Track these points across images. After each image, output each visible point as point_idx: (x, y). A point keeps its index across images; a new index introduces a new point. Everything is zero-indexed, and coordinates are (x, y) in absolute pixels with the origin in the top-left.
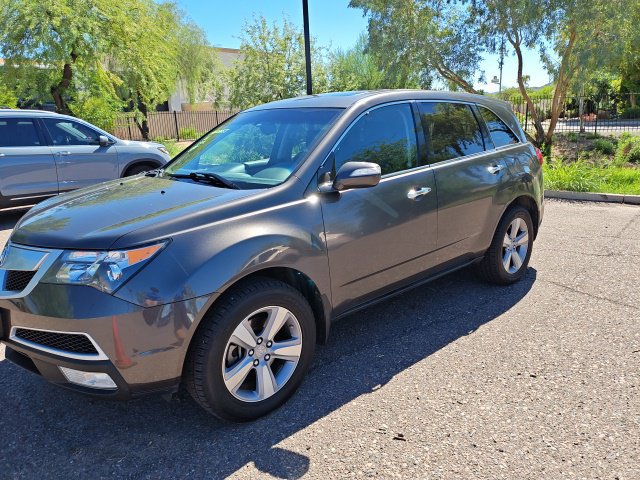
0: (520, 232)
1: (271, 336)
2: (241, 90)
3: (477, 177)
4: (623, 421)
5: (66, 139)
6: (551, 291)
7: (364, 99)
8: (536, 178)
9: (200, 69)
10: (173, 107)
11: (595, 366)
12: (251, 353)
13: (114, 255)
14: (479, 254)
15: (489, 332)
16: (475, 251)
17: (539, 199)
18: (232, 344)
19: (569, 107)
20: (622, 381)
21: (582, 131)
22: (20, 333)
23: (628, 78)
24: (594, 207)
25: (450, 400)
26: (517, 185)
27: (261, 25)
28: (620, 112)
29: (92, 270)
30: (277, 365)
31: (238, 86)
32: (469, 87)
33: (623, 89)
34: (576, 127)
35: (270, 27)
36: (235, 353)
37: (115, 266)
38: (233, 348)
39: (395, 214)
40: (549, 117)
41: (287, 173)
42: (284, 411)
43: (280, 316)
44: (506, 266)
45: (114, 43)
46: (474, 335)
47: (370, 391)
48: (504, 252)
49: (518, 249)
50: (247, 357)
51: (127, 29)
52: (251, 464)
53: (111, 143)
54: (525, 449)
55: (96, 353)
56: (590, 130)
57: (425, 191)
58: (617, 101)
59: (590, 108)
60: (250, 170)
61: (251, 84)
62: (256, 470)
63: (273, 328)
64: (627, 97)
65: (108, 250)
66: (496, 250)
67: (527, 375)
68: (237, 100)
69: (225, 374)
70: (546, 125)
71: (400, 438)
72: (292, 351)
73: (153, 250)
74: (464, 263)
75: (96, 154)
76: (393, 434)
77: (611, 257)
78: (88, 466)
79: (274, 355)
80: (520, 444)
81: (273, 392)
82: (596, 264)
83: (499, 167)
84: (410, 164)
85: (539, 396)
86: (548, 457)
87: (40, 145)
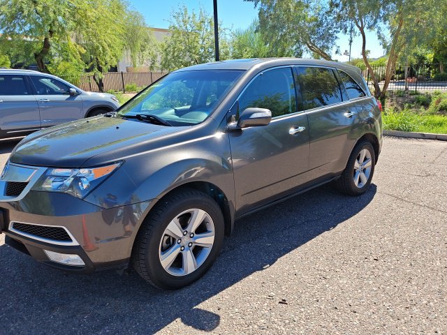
0: (366, 159)
1: (193, 230)
2: (169, 57)
3: (335, 120)
4: (440, 292)
5: (46, 90)
6: (387, 200)
7: (258, 64)
8: (377, 121)
9: (140, 42)
10: (120, 69)
11: (419, 253)
12: (179, 241)
13: (84, 171)
14: (338, 174)
15: (344, 228)
16: (335, 172)
17: (379, 135)
18: (166, 235)
19: (398, 72)
20: (438, 263)
21: (407, 89)
22: (16, 226)
23: (438, 52)
24: (415, 142)
25: (318, 276)
26: (364, 126)
27: (183, 12)
28: (432, 76)
29: (68, 182)
30: (197, 250)
31: (167, 54)
32: (328, 58)
33: (435, 60)
34: (402, 87)
35: (190, 14)
36: (168, 241)
37: (85, 179)
38: (166, 238)
39: (280, 145)
40: (384, 79)
41: (205, 115)
42: (201, 283)
43: (199, 215)
44: (356, 182)
45: (79, 24)
46: (334, 230)
47: (262, 269)
48: (355, 173)
49: (364, 170)
50: (176, 245)
51: (89, 14)
52: (179, 320)
53: (78, 93)
54: (371, 310)
55: (71, 240)
56: (412, 88)
57: (301, 129)
58: (430, 69)
59: (412, 74)
60: (178, 113)
61: (176, 54)
62: (182, 324)
63: (194, 224)
64: (438, 66)
65: (80, 168)
66: (349, 171)
67: (372, 259)
68: (166, 65)
69: (160, 256)
70: (381, 85)
71: (283, 302)
72: (208, 240)
73: (111, 168)
74: (327, 180)
75: (68, 101)
76: (278, 299)
77: (429, 177)
78: (64, 320)
79: (195, 243)
80: (368, 307)
81: (194, 270)
82: (418, 181)
83: (352, 113)
84: (290, 110)
85: (380, 274)
86: (388, 317)
87: (28, 94)
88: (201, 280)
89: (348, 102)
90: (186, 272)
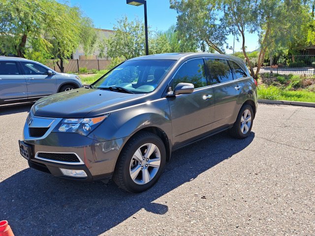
0: (248, 116)
1: (148, 157)
3: (225, 92)
4: (293, 190)
6: (262, 141)
8: (254, 92)
11: (281, 170)
12: (141, 163)
13: (86, 120)
14: (231, 125)
15: (236, 157)
16: (229, 124)
17: (256, 101)
18: (134, 159)
19: (265, 61)
20: (292, 175)
21: (271, 72)
22: (40, 155)
23: (291, 49)
24: (276, 106)
25: (223, 184)
26: (246, 96)
28: (288, 64)
29: (76, 127)
30: (150, 169)
33: (289, 54)
34: (268, 71)
35: (129, 21)
36: (134, 163)
37: (87, 125)
38: (133, 161)
39: (198, 106)
40: (256, 66)
43: (152, 148)
44: (242, 130)
45: (49, 26)
46: (230, 159)
47: (189, 181)
48: (241, 125)
49: (247, 123)
50: (139, 165)
52: (143, 209)
53: (53, 74)
54: (255, 200)
55: (79, 161)
56: (275, 72)
57: (210, 96)
58: (286, 59)
59: (275, 63)
60: (134, 86)
61: (118, 47)
62: (146, 211)
63: (149, 153)
64: (291, 58)
65: (84, 118)
66: (238, 123)
67: (254, 173)
69: (130, 172)
70: (255, 70)
71: (204, 197)
72: (156, 163)
73: (103, 118)
74: (225, 128)
75: (46, 79)
76: (201, 196)
77: (286, 127)
78: (72, 212)
79: (149, 164)
80: (253, 199)
81: (149, 181)
82: (280, 130)
83: (239, 87)
84: (203, 85)
85: (259, 181)
86: (264, 203)
87: (19, 74)
88: (153, 188)
89: (237, 80)
90: (145, 182)
